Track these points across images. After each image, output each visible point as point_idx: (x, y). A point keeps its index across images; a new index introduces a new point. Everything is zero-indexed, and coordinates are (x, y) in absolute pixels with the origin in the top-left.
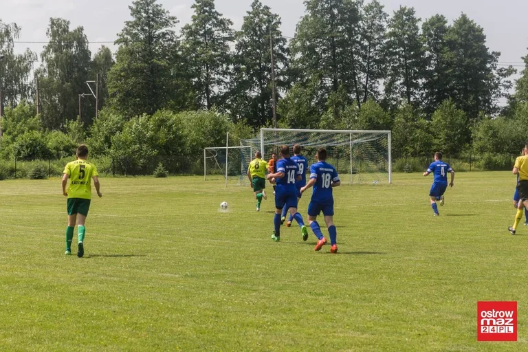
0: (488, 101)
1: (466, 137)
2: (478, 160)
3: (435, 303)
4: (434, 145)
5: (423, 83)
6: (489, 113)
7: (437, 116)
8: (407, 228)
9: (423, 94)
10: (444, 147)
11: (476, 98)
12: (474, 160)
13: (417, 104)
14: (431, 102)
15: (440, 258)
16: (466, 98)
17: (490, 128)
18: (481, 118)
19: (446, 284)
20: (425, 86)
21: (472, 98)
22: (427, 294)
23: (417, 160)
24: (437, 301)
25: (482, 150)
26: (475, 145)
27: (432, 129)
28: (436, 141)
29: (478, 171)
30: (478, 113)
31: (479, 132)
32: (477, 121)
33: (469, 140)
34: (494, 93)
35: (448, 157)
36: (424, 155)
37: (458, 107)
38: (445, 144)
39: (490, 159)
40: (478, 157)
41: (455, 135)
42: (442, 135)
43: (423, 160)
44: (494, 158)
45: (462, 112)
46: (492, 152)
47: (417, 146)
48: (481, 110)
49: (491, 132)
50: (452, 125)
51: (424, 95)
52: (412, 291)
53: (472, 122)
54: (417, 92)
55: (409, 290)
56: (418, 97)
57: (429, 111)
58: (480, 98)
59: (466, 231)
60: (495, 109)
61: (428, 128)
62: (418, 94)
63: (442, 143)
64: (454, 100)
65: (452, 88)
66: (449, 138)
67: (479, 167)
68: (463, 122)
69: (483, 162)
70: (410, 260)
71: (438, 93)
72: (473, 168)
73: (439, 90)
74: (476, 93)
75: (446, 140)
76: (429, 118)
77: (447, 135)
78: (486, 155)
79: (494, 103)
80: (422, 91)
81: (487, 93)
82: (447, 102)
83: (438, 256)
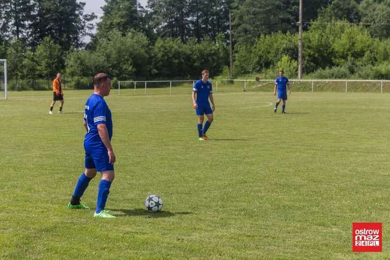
0: (76, 38)
1: (61, 65)
2: (70, 82)
3: (51, 187)
4: (37, 70)
5: (29, 24)
6: (77, 47)
7: (40, 49)
8: (24, 132)
9: (28, 32)
10: (45, 72)
11: (68, 37)
12: (67, 82)
13: (24, 40)
14: (35, 39)
15: (51, 155)
16: (61, 36)
17: (79, 58)
18: (72, 51)
19: (58, 173)
20: (30, 26)
21: (65, 36)
22: (45, 181)
23: (25, 82)
24: (52, 186)
25: (73, 74)
26: (68, 70)
27: (36, 59)
28: (39, 68)
29: (70, 90)
30: (70, 47)
31: (70, 61)
32: (69, 53)
33: (63, 67)
34: (81, 32)
35: (48, 79)
36: (30, 78)
37: (55, 43)
38: (46, 70)
39: (79, 81)
40: (69, 79)
41: (53, 63)
42: (44, 63)
43: (30, 82)
44: (82, 80)
45: (58, 46)
46: (80, 76)
47: (25, 72)
48: (72, 44)
49: (79, 61)
50: (51, 56)
51: (30, 33)
52: (33, 179)
53: (66, 53)
54: (24, 31)
55: (31, 178)
56: (25, 34)
57: (34, 45)
58: (71, 36)
59: (67, 134)
60: (82, 45)
61: (33, 58)
62: (25, 33)
63: (43, 69)
64: (53, 37)
65: (50, 29)
66: (49, 65)
67: (70, 87)
68: (59, 54)
69: (73, 83)
70: (29, 156)
71: (40, 32)
72: (66, 87)
73: (40, 30)
74: (68, 32)
75: (46, 67)
76: (34, 50)
77: (47, 63)
78: (76, 78)
79: (81, 40)
80: (28, 31)
81: (76, 33)
82: (47, 39)
83: (49, 152)
